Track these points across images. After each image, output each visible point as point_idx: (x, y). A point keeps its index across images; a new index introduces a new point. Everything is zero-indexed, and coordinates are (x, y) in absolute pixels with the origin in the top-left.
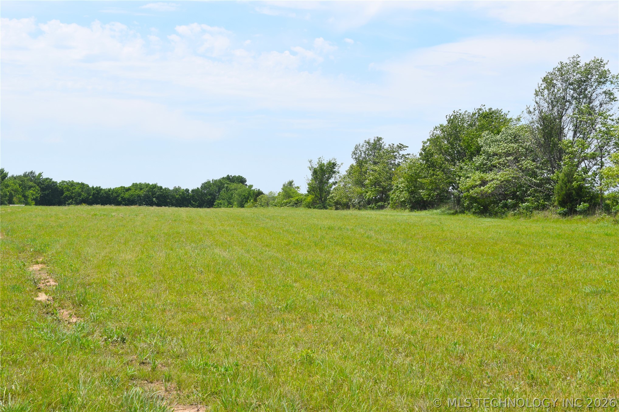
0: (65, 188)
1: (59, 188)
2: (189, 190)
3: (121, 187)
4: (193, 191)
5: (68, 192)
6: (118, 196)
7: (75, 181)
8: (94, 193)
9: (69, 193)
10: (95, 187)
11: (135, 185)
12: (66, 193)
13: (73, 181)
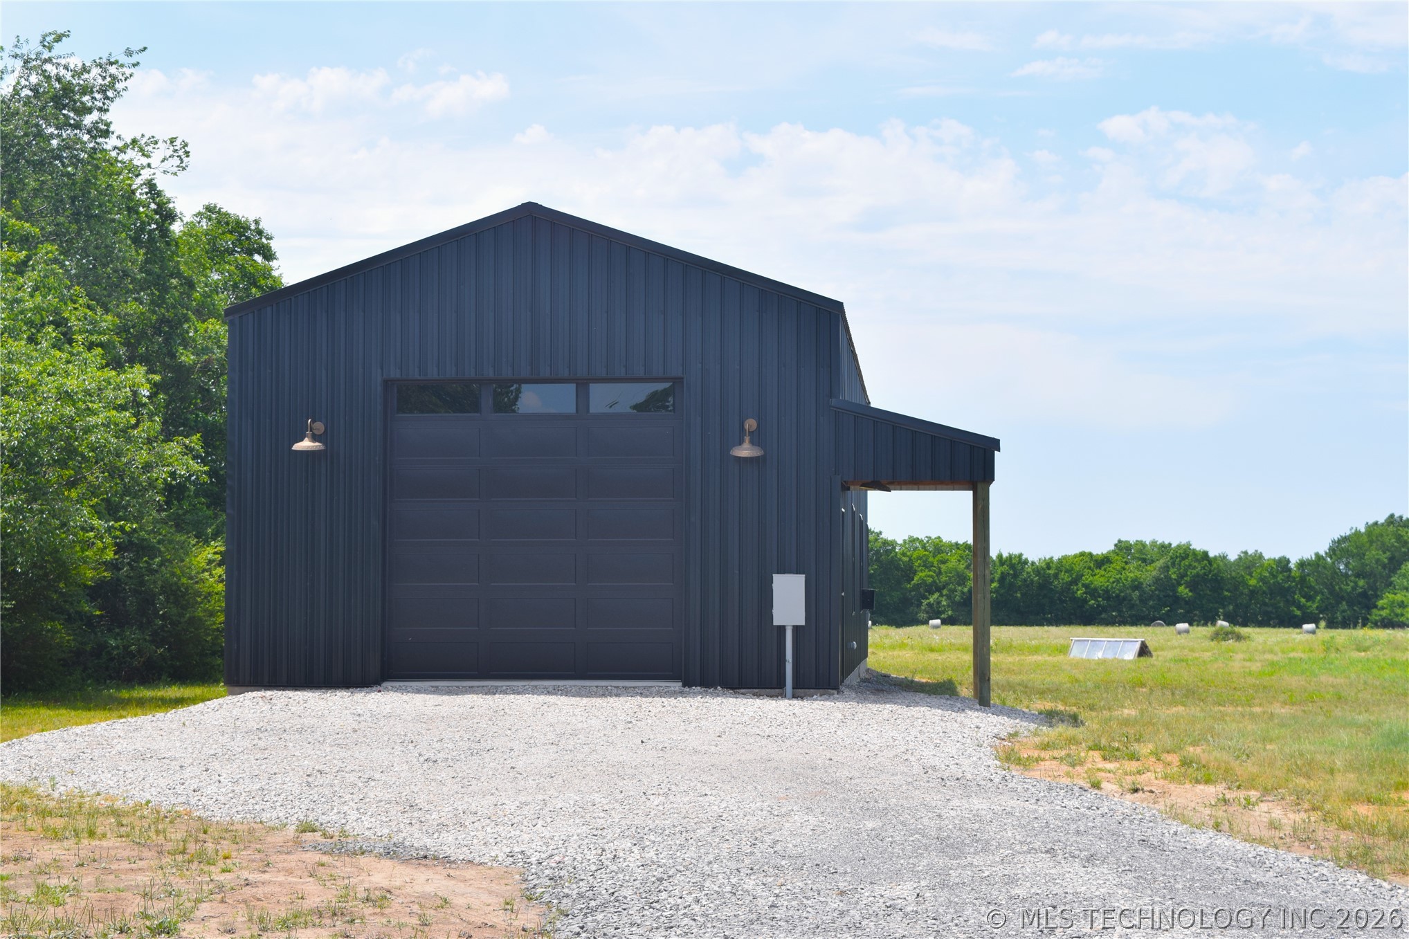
0: (919, 558)
1: (900, 559)
2: (1288, 561)
3: (1082, 554)
4: (1302, 564)
5: (927, 572)
6: (1075, 581)
7: (946, 538)
8: (1002, 573)
9: (931, 573)
10: (1005, 555)
11: (1123, 548)
12: (922, 575)
13: (939, 537)
